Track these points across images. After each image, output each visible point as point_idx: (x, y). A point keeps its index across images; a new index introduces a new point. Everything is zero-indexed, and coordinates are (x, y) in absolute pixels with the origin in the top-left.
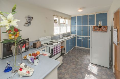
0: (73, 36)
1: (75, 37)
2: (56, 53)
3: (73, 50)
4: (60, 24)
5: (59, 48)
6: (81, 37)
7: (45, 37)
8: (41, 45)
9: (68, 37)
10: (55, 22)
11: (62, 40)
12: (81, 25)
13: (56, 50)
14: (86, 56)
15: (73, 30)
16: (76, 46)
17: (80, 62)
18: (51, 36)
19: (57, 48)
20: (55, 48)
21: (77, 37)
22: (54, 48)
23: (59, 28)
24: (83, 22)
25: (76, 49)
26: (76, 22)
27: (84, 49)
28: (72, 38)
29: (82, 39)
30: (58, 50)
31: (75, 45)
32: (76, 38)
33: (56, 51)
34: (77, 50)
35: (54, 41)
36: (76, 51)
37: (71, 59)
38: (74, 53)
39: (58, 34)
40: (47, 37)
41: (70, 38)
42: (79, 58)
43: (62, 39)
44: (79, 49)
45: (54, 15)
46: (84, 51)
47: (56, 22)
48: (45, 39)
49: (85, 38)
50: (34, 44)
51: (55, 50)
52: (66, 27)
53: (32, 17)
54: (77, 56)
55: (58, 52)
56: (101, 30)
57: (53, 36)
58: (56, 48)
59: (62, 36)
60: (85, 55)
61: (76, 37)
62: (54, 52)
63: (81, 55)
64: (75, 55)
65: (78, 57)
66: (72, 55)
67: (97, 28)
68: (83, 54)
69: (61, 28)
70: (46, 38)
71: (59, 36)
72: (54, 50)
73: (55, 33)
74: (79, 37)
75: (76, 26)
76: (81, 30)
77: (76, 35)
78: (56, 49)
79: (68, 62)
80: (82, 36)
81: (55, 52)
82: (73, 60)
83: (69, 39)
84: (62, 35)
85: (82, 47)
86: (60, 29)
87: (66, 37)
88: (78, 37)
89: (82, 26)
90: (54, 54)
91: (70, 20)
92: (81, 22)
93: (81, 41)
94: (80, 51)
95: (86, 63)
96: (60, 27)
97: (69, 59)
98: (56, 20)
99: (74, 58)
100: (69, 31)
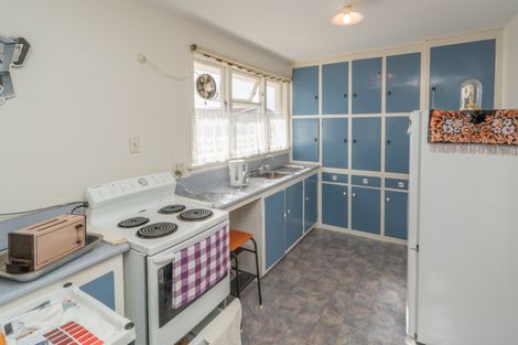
0: (303, 168)
1: (315, 177)
2: (192, 293)
3: (306, 247)
4: (229, 103)
5: (213, 252)
6: (343, 178)
7: (135, 181)
8: (90, 239)
9: (277, 176)
10: (201, 91)
11: (243, 194)
12: (346, 112)
13: (198, 268)
14: (374, 284)
15: (303, 140)
16: (319, 225)
17: (345, 328)
18: (178, 173)
19: (203, 258)
20: (185, 261)
21: (324, 174)
22: (178, 257)
23: (224, 123)
24: (354, 95)
25: (320, 237)
26: (317, 97)
27: (360, 241)
28: (298, 180)
29: (349, 185)
30: (213, 265)
31: (312, 217)
32: (320, 183)
33: (192, 278)
34: (326, 245)
35: (191, 204)
36: (319, 251)
37: (292, 309)
38: (307, 264)
39: (223, 160)
40: (148, 178)
41: (287, 185)
42: (341, 303)
43: (244, 188)
44: (334, 240)
45: (194, 47)
46: (363, 252)
47: (208, 88)
48: (131, 191)
49: (365, 181)
50: (14, 239)
51: (185, 275)
52: (268, 123)
53: (22, 41)
54: (327, 285)
55: (213, 277)
56: (485, 139)
57: (186, 174)
58: (198, 255)
59: (242, 174)
60: (372, 279)
61: (320, 177)
62: (177, 286)
63: (350, 280)
64: (314, 277)
65: (330, 294)
66: (297, 279)
67: (458, 123)
68: (362, 274)
69: (239, 125)
70: (140, 188)
71: (227, 169)
72: (177, 272)
73: (200, 157)
74: (335, 178)
75: (321, 116)
76: (346, 141)
77: (317, 167)
78: (191, 265)
79: (278, 332)
80: (350, 172)
81: (185, 289)
82: (307, 318)
83: (283, 188)
84: (240, 169)
85: (349, 231)
86: (233, 132)
87: (267, 176)
88: (326, 176)
89: (350, 116)
90: (177, 301)
91: (285, 84)
92: (346, 96)
93: (347, 195)
94: (343, 251)
95: (382, 339)
96: (233, 121)
97: (282, 308)
98: (209, 79)
99: (312, 301)
100: (281, 142)
